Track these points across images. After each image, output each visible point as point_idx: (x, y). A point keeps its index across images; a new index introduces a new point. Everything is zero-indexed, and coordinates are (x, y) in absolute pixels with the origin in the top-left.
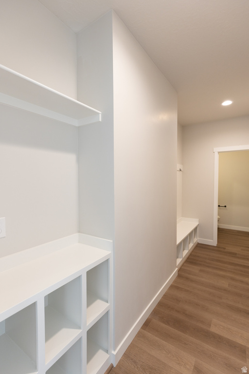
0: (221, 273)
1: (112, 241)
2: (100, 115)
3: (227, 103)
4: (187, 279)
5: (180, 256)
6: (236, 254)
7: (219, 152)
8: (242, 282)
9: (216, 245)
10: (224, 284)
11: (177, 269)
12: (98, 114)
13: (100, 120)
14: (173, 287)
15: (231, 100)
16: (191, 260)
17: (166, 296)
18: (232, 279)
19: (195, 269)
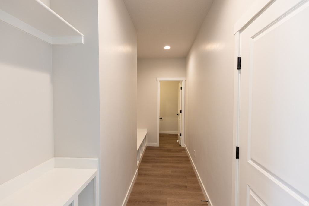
0: (166, 164)
1: (97, 159)
2: (83, 37)
3: (167, 48)
4: (145, 175)
5: (138, 159)
6: (171, 150)
7: (160, 81)
8: (178, 167)
9: (158, 146)
10: (168, 172)
11: (137, 169)
12: (81, 36)
13: (83, 43)
14: (136, 184)
15: (170, 46)
16: (144, 160)
17: (132, 193)
18: (173, 167)
19: (148, 166)
